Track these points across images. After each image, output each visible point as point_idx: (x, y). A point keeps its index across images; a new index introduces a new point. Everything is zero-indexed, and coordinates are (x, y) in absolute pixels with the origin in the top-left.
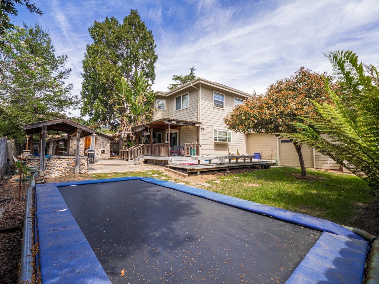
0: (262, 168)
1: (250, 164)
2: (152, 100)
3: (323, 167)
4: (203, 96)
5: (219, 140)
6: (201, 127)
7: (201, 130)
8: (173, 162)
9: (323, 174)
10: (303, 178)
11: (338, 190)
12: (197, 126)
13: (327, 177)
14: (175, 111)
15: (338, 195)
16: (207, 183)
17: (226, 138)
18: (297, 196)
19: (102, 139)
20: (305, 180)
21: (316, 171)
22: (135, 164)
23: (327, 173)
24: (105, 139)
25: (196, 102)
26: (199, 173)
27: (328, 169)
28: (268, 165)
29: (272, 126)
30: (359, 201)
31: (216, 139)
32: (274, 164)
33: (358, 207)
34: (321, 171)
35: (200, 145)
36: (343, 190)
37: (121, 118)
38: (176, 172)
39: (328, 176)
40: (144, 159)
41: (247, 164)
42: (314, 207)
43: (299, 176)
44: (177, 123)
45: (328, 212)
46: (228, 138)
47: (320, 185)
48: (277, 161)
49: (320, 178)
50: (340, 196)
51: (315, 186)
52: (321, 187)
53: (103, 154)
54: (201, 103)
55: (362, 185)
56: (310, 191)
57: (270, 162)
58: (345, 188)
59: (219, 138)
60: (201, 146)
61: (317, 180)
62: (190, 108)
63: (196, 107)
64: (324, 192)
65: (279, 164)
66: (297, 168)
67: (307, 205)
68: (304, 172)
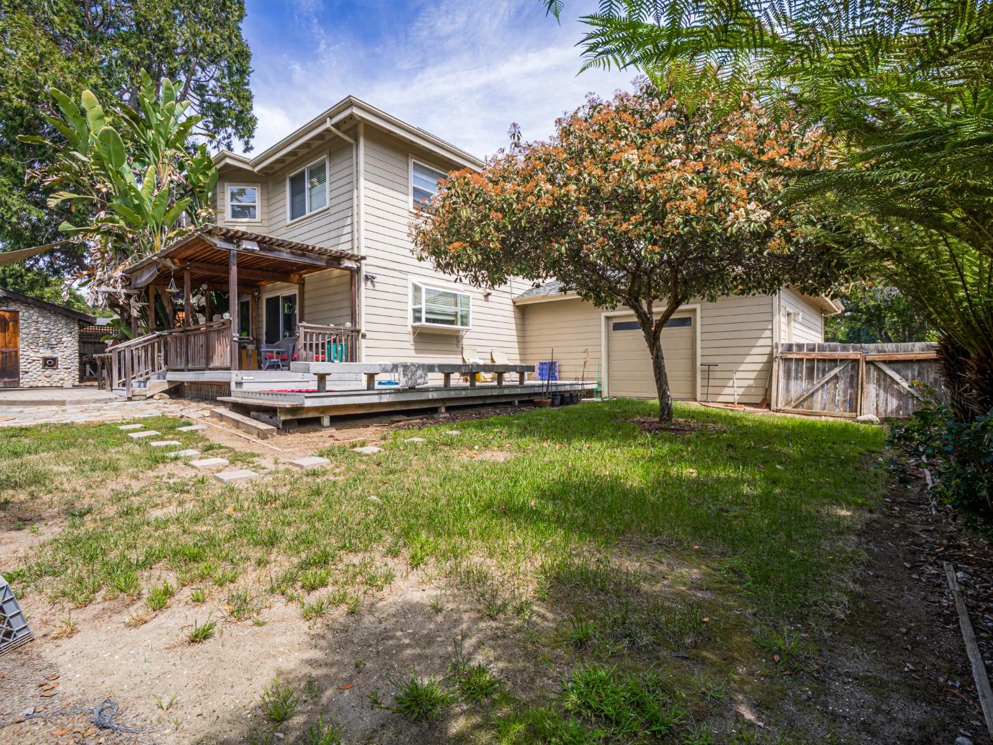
0: (552, 404)
1: (519, 391)
2: (200, 181)
3: (721, 399)
4: (371, 169)
5: (428, 320)
6: (363, 273)
7: (363, 284)
8: (246, 387)
9: (720, 416)
10: (661, 428)
11: (765, 462)
12: (347, 268)
13: (730, 423)
14: (289, 222)
15: (766, 478)
16: (321, 456)
17: (455, 315)
18: (625, 494)
19: (41, 319)
20: (666, 434)
21: (703, 409)
22: (130, 399)
23: (731, 414)
24: (53, 318)
25: (347, 188)
26: (326, 421)
27: (733, 403)
28: (571, 395)
29: (562, 245)
30: (837, 501)
31: (417, 315)
32: (590, 393)
33: (840, 529)
34: (714, 408)
35: (363, 331)
36: (781, 463)
37: (80, 236)
38: (238, 422)
39: (734, 419)
40: (169, 382)
41: (506, 392)
42: (680, 542)
43: (651, 424)
44: (262, 249)
45: (736, 562)
46: (462, 316)
47: (710, 449)
48: (599, 384)
49: (711, 425)
50: (775, 482)
51: (693, 453)
52: (712, 454)
53: (48, 372)
54: (362, 191)
55: (830, 445)
56: (674, 471)
57: (580, 388)
58: (785, 454)
59: (427, 313)
60: (364, 336)
61: (702, 432)
62: (332, 211)
63: (348, 207)
64: (723, 472)
65: (605, 394)
66: (651, 402)
67: (657, 533)
68: (666, 411)
